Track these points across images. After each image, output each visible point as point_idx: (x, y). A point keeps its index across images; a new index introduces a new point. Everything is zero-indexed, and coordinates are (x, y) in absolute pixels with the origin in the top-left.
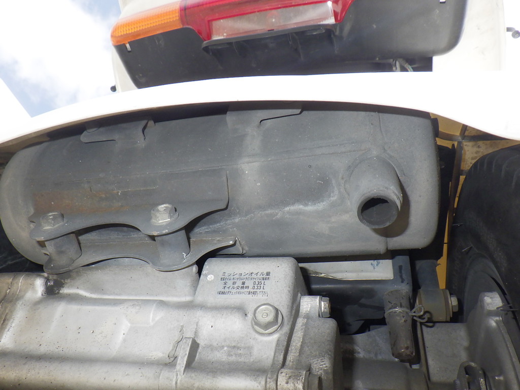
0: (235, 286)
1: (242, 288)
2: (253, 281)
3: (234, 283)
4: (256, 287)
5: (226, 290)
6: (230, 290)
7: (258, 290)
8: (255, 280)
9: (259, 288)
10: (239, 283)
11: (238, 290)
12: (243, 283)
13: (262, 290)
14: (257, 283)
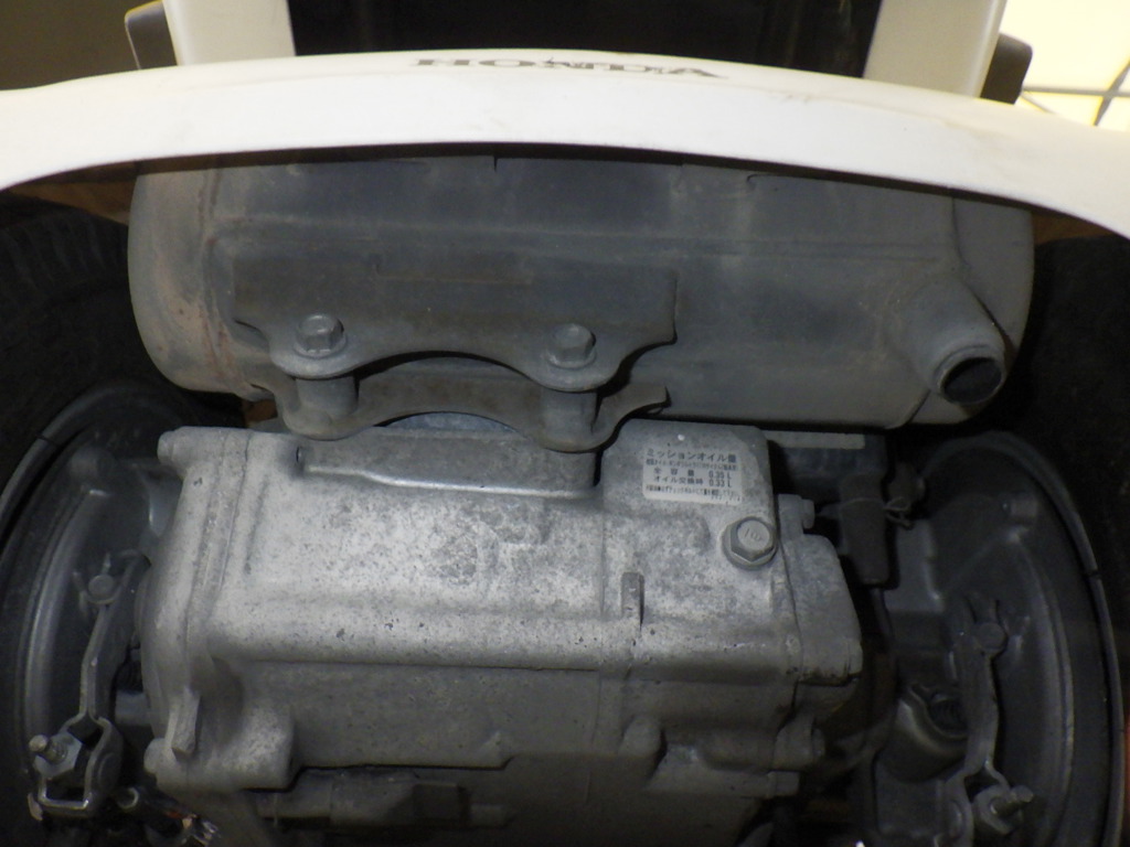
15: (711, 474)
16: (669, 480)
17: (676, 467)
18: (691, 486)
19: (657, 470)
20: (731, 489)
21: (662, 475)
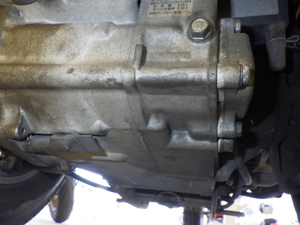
0: (163, 8)
1: (169, 9)
2: (177, 4)
3: (162, 6)
4: (180, 8)
5: (156, 11)
6: (159, 11)
7: (182, 10)
8: (179, 3)
9: (183, 8)
10: (166, 6)
11: (165, 11)
12: (170, 5)
13: (185, 9)
14: (181, 5)
15: (179, 5)
16: (160, 9)
17: (163, 4)
18: (169, 11)
19: (155, 6)
20: (187, 10)
21: (157, 8)
